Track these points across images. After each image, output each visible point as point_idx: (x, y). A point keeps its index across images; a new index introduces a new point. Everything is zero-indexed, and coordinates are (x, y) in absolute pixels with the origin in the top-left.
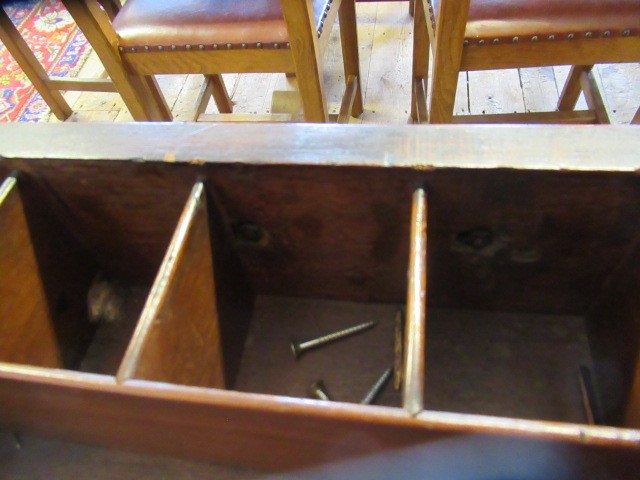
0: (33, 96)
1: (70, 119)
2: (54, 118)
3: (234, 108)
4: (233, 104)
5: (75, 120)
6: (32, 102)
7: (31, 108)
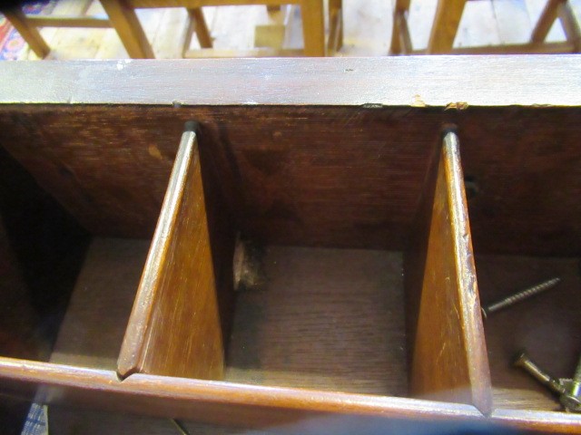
0: (9, 34)
1: (49, 57)
2: (33, 56)
3: (215, 44)
4: (213, 39)
5: (54, 58)
6: (9, 39)
7: (9, 46)
